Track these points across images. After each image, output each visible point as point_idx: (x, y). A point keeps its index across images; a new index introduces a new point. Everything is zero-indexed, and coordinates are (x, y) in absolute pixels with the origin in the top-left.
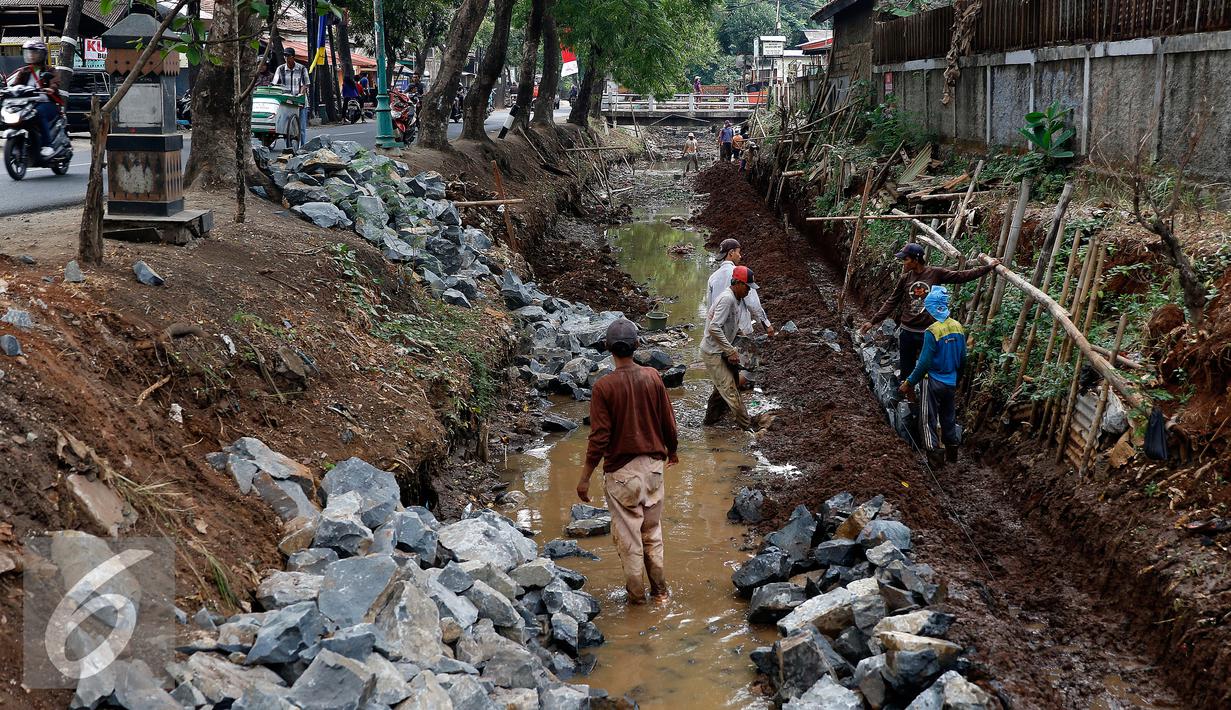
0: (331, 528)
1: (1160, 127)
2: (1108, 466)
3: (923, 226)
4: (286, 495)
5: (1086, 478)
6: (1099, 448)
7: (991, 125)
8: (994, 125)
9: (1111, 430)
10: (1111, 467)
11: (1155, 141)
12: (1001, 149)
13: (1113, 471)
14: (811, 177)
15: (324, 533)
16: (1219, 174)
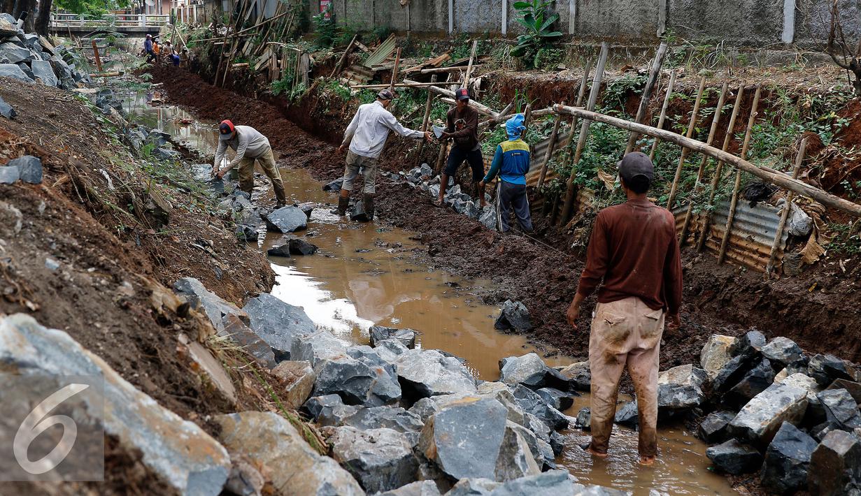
0: (336, 371)
1: (668, 8)
2: (802, 263)
3: (444, 91)
4: (257, 338)
5: (773, 274)
6: (785, 249)
7: (454, 18)
8: (457, 18)
9: (796, 234)
10: (805, 263)
11: (664, 19)
12: (467, 36)
13: (808, 268)
14: (257, 67)
15: (328, 377)
16: (744, 39)
